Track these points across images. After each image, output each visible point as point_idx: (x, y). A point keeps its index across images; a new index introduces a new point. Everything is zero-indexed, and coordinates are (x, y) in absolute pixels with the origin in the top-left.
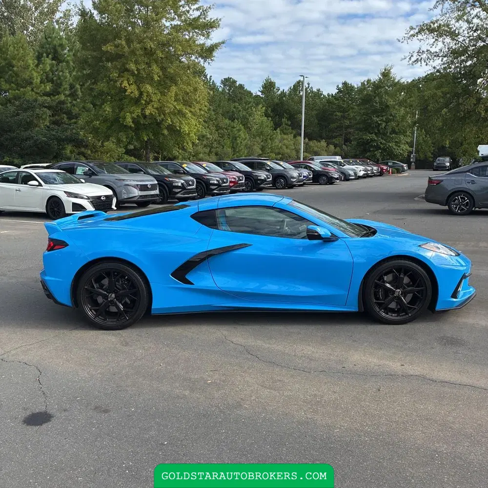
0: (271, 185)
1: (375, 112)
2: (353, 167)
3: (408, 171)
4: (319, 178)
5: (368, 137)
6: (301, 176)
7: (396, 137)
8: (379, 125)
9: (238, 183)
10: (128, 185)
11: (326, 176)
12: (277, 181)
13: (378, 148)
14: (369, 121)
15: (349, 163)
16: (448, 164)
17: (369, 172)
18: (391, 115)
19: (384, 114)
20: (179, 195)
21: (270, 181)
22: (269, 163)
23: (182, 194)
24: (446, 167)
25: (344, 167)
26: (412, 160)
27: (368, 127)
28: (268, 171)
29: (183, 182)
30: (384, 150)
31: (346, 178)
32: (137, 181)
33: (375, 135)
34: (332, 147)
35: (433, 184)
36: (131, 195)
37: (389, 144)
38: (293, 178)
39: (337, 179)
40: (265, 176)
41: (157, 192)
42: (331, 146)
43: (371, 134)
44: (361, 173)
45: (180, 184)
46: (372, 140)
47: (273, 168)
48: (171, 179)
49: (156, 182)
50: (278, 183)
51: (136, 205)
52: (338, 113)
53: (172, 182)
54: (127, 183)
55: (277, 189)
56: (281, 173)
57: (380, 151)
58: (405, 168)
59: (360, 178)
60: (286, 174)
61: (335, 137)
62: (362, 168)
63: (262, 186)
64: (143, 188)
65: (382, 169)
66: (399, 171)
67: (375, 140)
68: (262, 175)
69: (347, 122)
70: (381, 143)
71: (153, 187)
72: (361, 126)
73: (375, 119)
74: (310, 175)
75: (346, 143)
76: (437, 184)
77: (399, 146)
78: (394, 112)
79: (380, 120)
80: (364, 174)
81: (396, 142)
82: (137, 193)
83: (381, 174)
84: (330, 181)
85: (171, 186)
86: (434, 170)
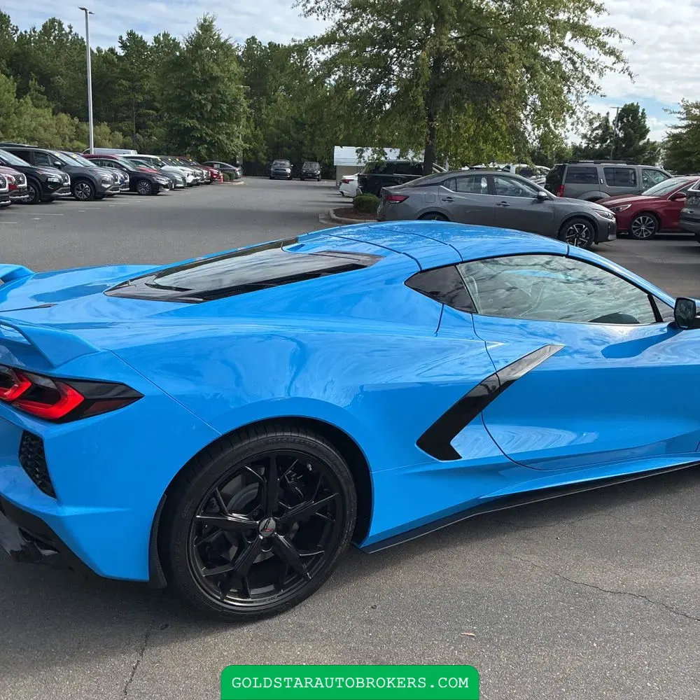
0: (70, 193)
1: (194, 85)
3: (244, 178)
4: (138, 184)
5: (189, 123)
6: (116, 180)
7: (228, 127)
9: (17, 188)
11: (149, 181)
12: (78, 187)
13: (201, 140)
14: (187, 99)
15: (170, 164)
16: (289, 171)
17: (198, 178)
18: (219, 92)
19: (208, 90)
21: (68, 186)
22: (57, 154)
24: (286, 174)
25: (162, 168)
26: (238, 162)
27: (186, 108)
28: (59, 167)
30: (211, 144)
31: (173, 186)
33: (197, 120)
34: (119, 135)
35: (394, 202)
37: (218, 136)
38: (106, 182)
39: (166, 186)
40: (60, 177)
42: (117, 133)
43: (192, 118)
44: (190, 179)
46: (193, 129)
47: (66, 164)
50: (79, 190)
52: (124, 82)
55: (78, 200)
56: (83, 174)
57: (206, 146)
58: (238, 173)
59: (190, 185)
60: (93, 175)
61: (123, 120)
62: (189, 170)
63: (56, 193)
65: (212, 173)
66: (231, 177)
67: (197, 129)
68: (55, 175)
69: (140, 98)
70: (207, 134)
72: (175, 105)
73: (196, 95)
74: (127, 178)
75: (139, 130)
76: (401, 202)
77: (232, 141)
78: (222, 87)
79: (205, 99)
80: (194, 180)
81: (226, 134)
83: (211, 180)
84: (155, 189)
86: (271, 178)
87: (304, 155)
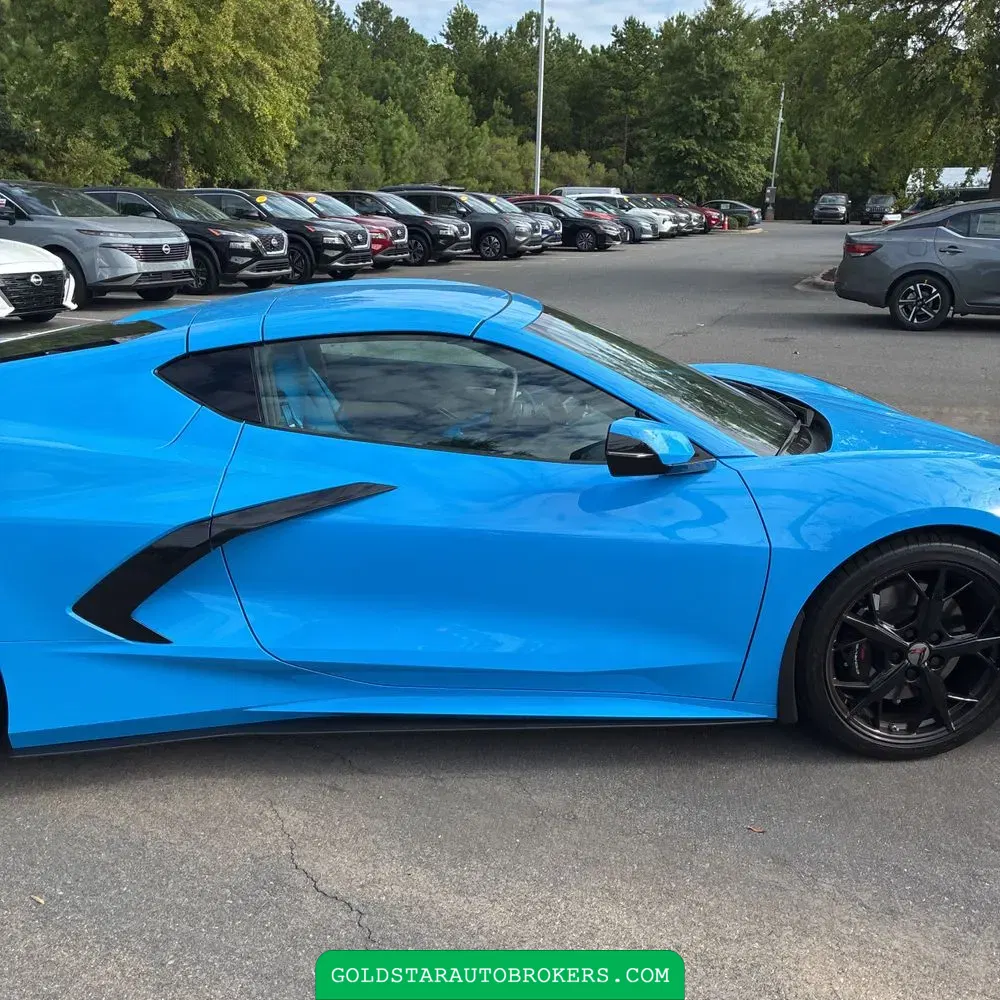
0: (470, 250)
1: (698, 87)
2: (650, 212)
3: (762, 224)
4: (578, 235)
5: (681, 144)
6: (537, 231)
7: (741, 147)
8: (705, 118)
9: (392, 245)
10: (108, 246)
11: (591, 229)
12: (484, 242)
13: (700, 169)
14: (684, 109)
15: (640, 204)
16: (843, 210)
17: (682, 225)
18: (732, 96)
19: (716, 93)
20: (246, 272)
21: (468, 240)
22: (464, 197)
23: (252, 270)
24: (837, 215)
25: (630, 212)
26: (767, 199)
27: (682, 122)
28: (463, 216)
29: (255, 239)
30: (714, 175)
31: (634, 236)
32: (134, 235)
33: (695, 139)
34: (601, 168)
35: (857, 254)
36: (121, 273)
37: (725, 161)
38: (521, 234)
39: (616, 238)
40: (456, 229)
41: (187, 264)
42: (598, 164)
43: (687, 138)
44: (666, 227)
45: (247, 246)
46: (689, 153)
47: (473, 210)
48: (224, 233)
49: (185, 239)
50: (485, 245)
51: (138, 297)
52: (614, 91)
53: (227, 240)
54: (107, 240)
55: (483, 259)
56: (492, 223)
57: (706, 177)
58: (756, 216)
59: (663, 236)
60: (504, 225)
61: (609, 145)
62: (666, 214)
63: (448, 251)
64: (151, 253)
65: (709, 218)
66: (744, 222)
67: (695, 153)
68: (450, 225)
69: (634, 112)
70: (708, 160)
71: (177, 252)
72: (667, 120)
73: (697, 103)
74: (557, 228)
75: (630, 160)
76: (868, 254)
77: (747, 168)
78: (737, 88)
79: (708, 108)
80: (672, 229)
81: (740, 158)
82: (134, 266)
83: (707, 228)
84: (601, 242)
85: (224, 249)
86: (814, 222)
87: (873, 185)
